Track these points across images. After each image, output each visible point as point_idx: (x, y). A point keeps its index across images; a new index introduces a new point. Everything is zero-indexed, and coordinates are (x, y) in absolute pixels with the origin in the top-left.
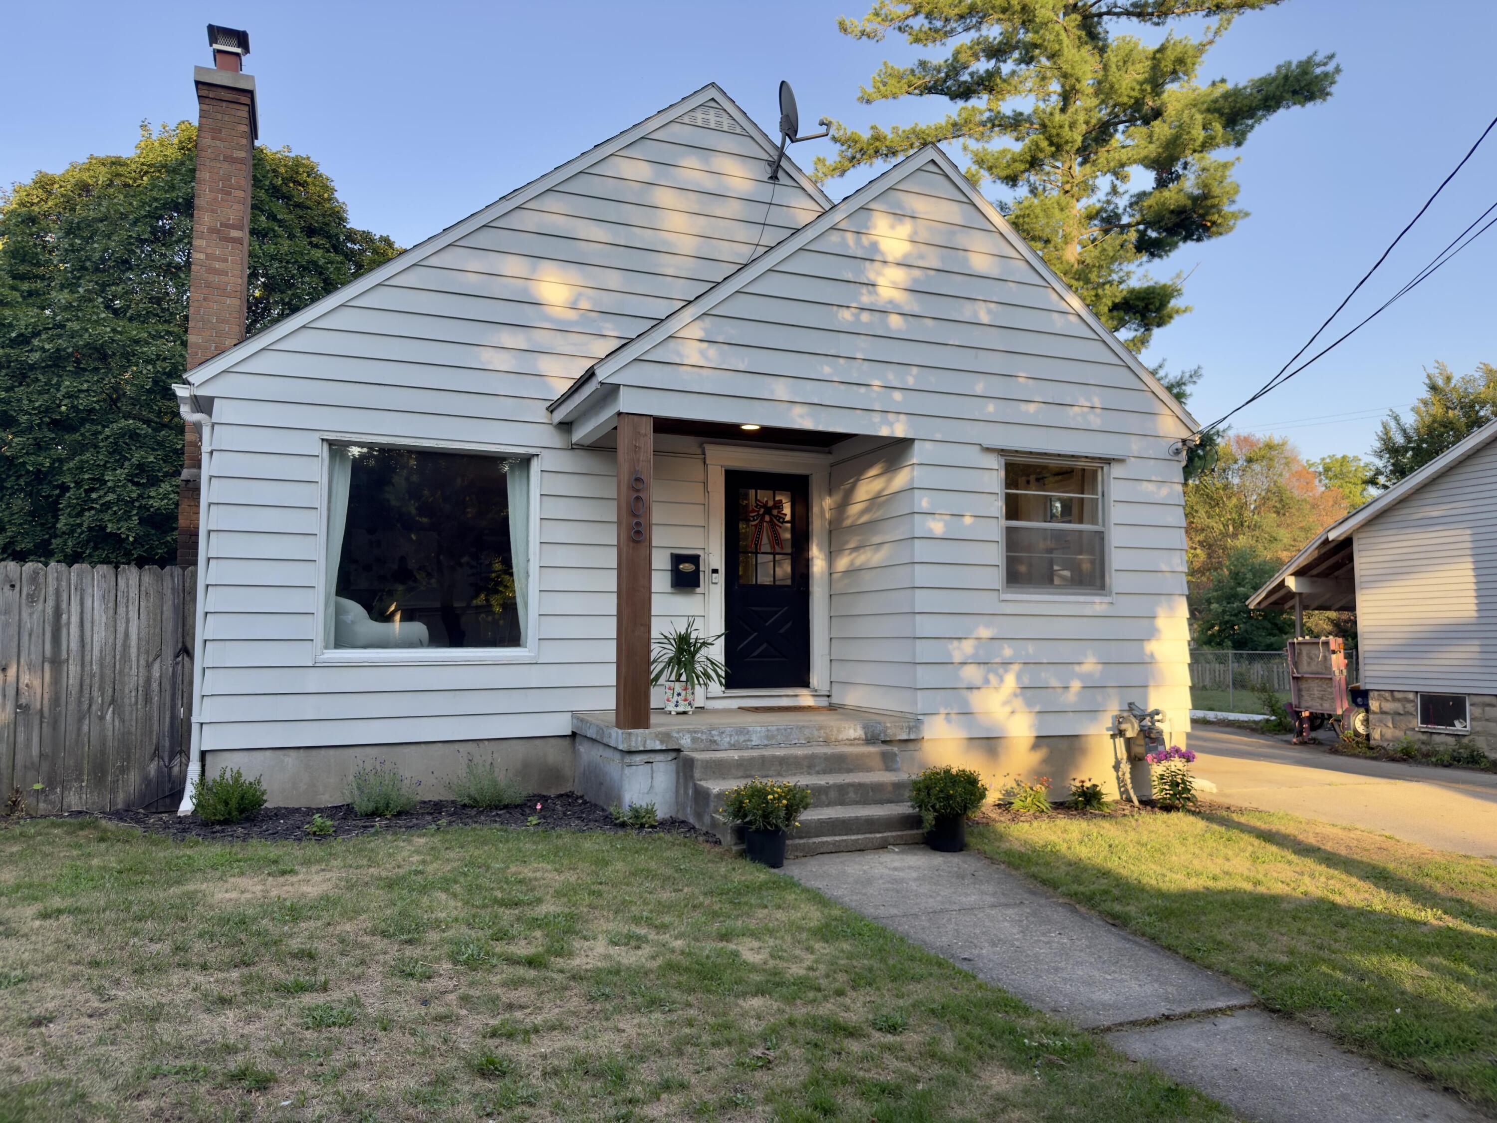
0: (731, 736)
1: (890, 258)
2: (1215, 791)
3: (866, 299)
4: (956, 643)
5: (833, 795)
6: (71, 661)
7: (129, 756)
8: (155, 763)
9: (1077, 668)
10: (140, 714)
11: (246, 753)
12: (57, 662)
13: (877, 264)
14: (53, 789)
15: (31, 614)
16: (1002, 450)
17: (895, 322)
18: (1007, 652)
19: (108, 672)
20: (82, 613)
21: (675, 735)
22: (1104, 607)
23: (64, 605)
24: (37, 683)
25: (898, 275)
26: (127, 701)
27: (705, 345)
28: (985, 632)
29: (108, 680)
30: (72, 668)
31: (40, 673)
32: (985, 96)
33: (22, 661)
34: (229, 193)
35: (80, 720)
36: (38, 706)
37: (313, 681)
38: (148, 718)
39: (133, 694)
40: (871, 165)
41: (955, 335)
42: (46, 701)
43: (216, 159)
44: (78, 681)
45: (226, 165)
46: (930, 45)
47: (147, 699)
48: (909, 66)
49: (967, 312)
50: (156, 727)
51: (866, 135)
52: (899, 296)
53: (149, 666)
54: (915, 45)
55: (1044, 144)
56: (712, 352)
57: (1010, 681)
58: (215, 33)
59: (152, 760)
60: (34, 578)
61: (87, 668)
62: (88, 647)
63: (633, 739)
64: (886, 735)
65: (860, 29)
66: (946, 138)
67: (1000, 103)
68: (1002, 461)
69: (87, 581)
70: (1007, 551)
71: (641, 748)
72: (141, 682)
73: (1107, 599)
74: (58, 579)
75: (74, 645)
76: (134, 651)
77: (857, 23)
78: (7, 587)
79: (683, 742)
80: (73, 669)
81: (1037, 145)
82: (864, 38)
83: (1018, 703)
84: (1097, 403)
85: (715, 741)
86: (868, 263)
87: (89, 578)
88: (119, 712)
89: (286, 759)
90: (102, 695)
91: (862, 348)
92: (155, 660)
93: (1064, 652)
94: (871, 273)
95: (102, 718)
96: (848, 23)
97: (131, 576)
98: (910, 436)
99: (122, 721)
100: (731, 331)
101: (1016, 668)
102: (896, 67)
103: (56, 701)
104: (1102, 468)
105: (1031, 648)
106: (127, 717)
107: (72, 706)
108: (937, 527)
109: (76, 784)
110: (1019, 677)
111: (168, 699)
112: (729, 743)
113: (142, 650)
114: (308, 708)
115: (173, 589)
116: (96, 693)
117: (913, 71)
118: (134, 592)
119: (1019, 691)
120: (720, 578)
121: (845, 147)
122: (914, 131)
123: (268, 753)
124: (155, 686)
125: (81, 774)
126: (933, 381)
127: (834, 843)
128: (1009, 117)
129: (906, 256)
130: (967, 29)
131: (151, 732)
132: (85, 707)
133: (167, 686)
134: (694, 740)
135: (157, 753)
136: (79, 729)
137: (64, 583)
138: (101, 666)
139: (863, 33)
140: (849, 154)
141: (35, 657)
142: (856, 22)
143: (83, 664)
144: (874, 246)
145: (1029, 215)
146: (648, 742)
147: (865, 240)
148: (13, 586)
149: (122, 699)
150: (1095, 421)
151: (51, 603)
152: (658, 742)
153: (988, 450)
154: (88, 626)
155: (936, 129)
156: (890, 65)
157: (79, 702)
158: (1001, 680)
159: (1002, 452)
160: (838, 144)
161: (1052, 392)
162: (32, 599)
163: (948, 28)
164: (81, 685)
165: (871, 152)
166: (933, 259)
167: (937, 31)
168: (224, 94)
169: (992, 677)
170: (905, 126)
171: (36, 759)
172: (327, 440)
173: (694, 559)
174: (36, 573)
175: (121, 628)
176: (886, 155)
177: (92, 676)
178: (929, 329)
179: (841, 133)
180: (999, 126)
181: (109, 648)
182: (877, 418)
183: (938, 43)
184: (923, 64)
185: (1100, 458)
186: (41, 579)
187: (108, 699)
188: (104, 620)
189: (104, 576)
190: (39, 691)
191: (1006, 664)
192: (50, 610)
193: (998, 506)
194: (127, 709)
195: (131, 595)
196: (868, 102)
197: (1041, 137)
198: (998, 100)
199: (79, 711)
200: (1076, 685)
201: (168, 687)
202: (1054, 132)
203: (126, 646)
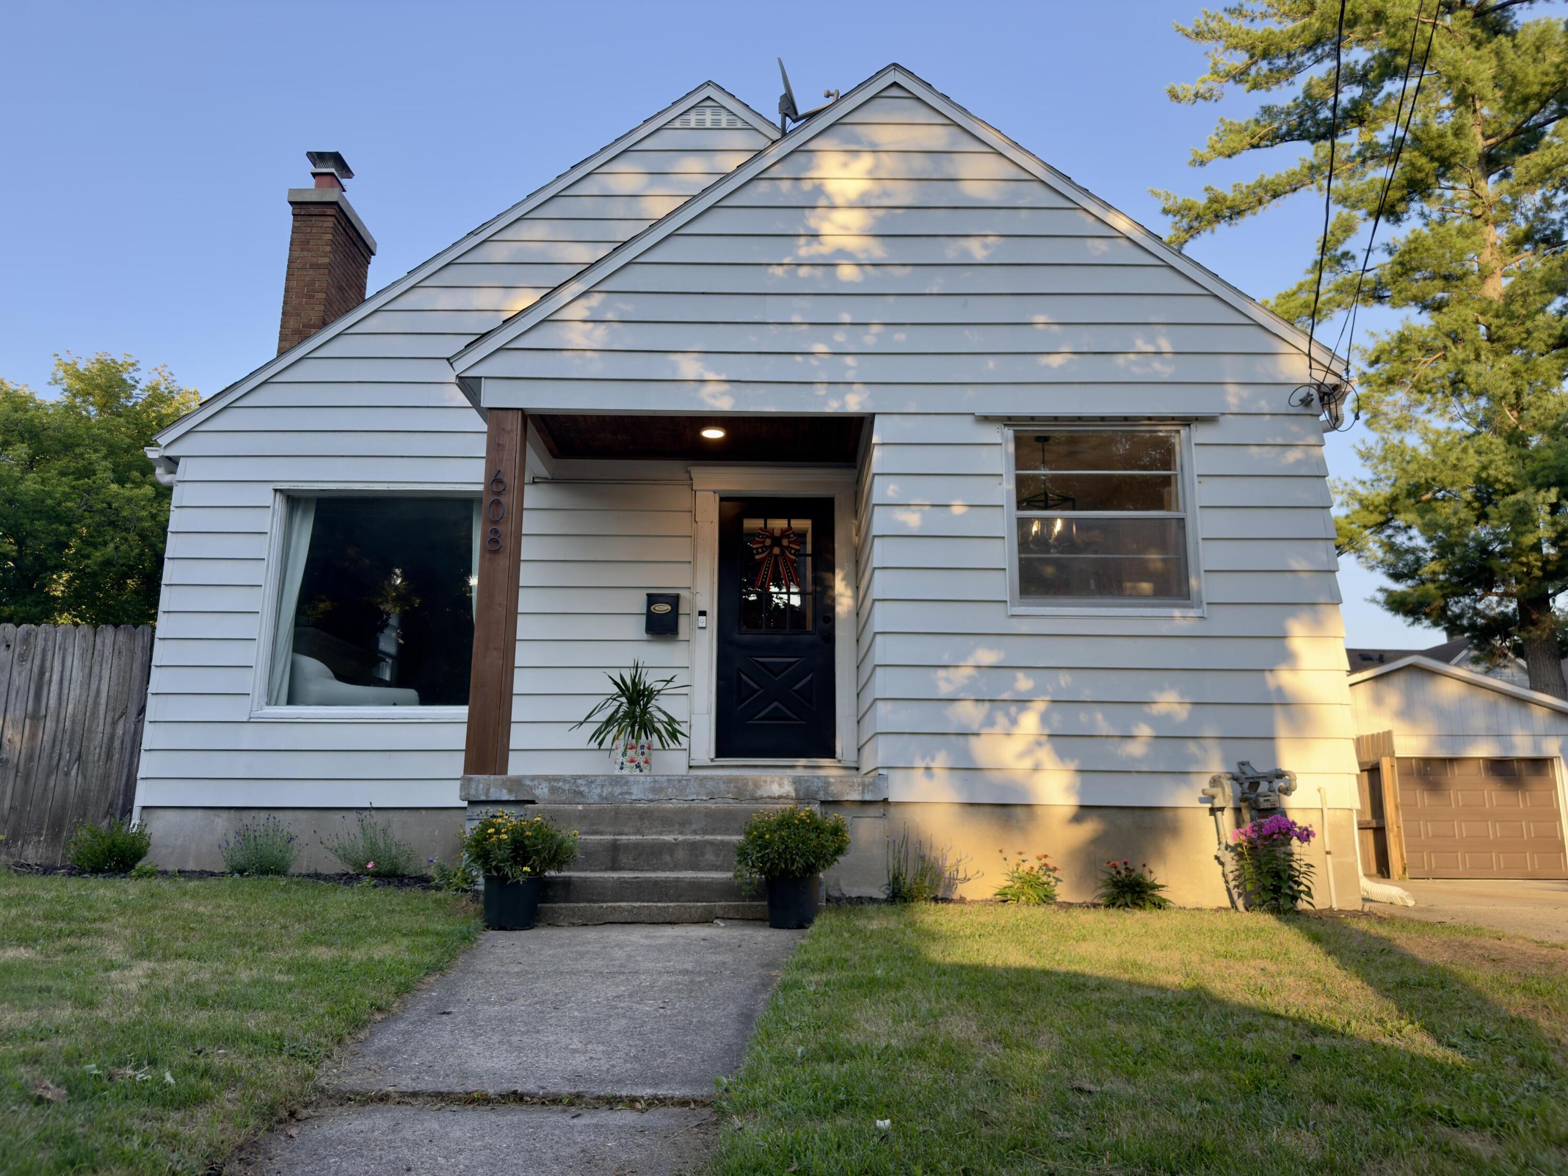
0: (602, 786)
1: (839, 201)
2: (1411, 903)
3: (805, 250)
4: (941, 673)
5: (680, 854)
6: (48, 718)
7: (85, 814)
8: (107, 821)
9: (1146, 708)
10: (101, 771)
11: (179, 812)
12: (36, 717)
13: (818, 211)
14: (15, 841)
15: (20, 674)
16: (1009, 418)
17: (847, 273)
18: (1024, 683)
19: (78, 729)
20: (62, 672)
21: (528, 783)
22: (1190, 622)
23: (48, 664)
24: (17, 738)
25: (855, 219)
26: (90, 757)
27: (590, 325)
28: (987, 656)
29: (78, 736)
30: (48, 724)
31: (21, 729)
32: (1356, 131)
33: (8, 716)
34: (312, 297)
35: (48, 776)
36: (16, 761)
37: (248, 737)
38: (106, 776)
39: (97, 751)
40: (1213, 231)
41: (938, 282)
42: (23, 755)
43: (304, 268)
44: (52, 737)
45: (311, 272)
46: (1274, 88)
47: (109, 757)
48: (1252, 116)
49: (951, 251)
50: (112, 784)
51: (1202, 201)
52: (852, 243)
53: (114, 723)
54: (1254, 92)
55: (1422, 161)
56: (600, 331)
57: (1030, 722)
58: (317, 157)
59: (105, 817)
60: (26, 640)
61: (61, 725)
62: (64, 704)
63: (473, 785)
64: (826, 793)
65: (1193, 92)
66: (1303, 185)
67: (1376, 133)
68: (1009, 433)
69: (69, 641)
70: (1020, 552)
71: (483, 798)
72: (105, 740)
73: (1191, 613)
74: (46, 640)
75: (53, 702)
76: (102, 708)
77: (1187, 88)
78: (4, 647)
79: (538, 792)
80: (50, 724)
81: (1412, 164)
82: (1199, 101)
83: (1045, 755)
84: (1166, 346)
85: (581, 793)
86: (807, 211)
87: (72, 638)
88: (82, 770)
89: (217, 820)
90: (70, 752)
91: (798, 311)
92: (120, 717)
93: (1122, 686)
94: (814, 221)
95: (67, 774)
96: (1178, 90)
97: (108, 632)
98: (868, 409)
99: (85, 777)
100: (628, 307)
101: (1040, 706)
102: (1236, 122)
103: (30, 758)
104: (1178, 432)
105: (1065, 679)
106: (89, 773)
107: (44, 761)
108: (912, 520)
109: (35, 839)
110: (1044, 719)
111: (127, 756)
112: (600, 795)
113: (110, 707)
114: (240, 766)
115: (143, 648)
116: (65, 749)
117: (1257, 122)
118: (108, 651)
119: (1044, 738)
120: (711, 622)
121: (1178, 218)
122: (1260, 185)
123: (200, 812)
124: (117, 744)
125: (41, 829)
126: (900, 339)
127: (631, 910)
128: (1385, 146)
129: (864, 195)
130: (1318, 60)
131: (108, 789)
132: (55, 762)
133: (128, 744)
134: (553, 790)
135: (109, 813)
136: (47, 784)
137: (50, 643)
138: (73, 722)
139: (1196, 95)
140: (1185, 223)
141: (19, 714)
142: (1187, 86)
143: (58, 721)
144: (819, 190)
145: (1416, 249)
146: (492, 790)
147: (807, 186)
148: (8, 646)
149: (87, 755)
150: (1163, 369)
151: (37, 662)
152: (505, 791)
153: (986, 419)
154: (66, 684)
155: (1289, 176)
156: (1228, 121)
157: (51, 757)
158: (1014, 722)
159: (1008, 421)
160: (1170, 216)
161: (1088, 339)
162: (22, 658)
163: (1294, 64)
164: (54, 741)
165: (1210, 216)
166: (904, 194)
167: (1279, 70)
168: (314, 210)
169: (1001, 719)
170: (1249, 180)
171: (6, 812)
172: (281, 491)
173: (675, 601)
174: (29, 634)
175: (94, 687)
176: (1231, 218)
177: (64, 731)
178: (901, 279)
179: (1170, 203)
180: (1372, 158)
181: (81, 707)
182: (821, 390)
183: (1284, 84)
184: (1267, 111)
185: (1173, 418)
186: (32, 640)
187: (75, 755)
188: (80, 678)
189: (84, 636)
190: (18, 746)
191: (1023, 702)
192: (36, 669)
193: (1005, 491)
194: (90, 766)
195: (106, 653)
196: (1202, 163)
197: (1416, 153)
198: (1374, 130)
199: (49, 766)
200: (1145, 731)
201: (129, 746)
202: (1433, 144)
203: (96, 703)
